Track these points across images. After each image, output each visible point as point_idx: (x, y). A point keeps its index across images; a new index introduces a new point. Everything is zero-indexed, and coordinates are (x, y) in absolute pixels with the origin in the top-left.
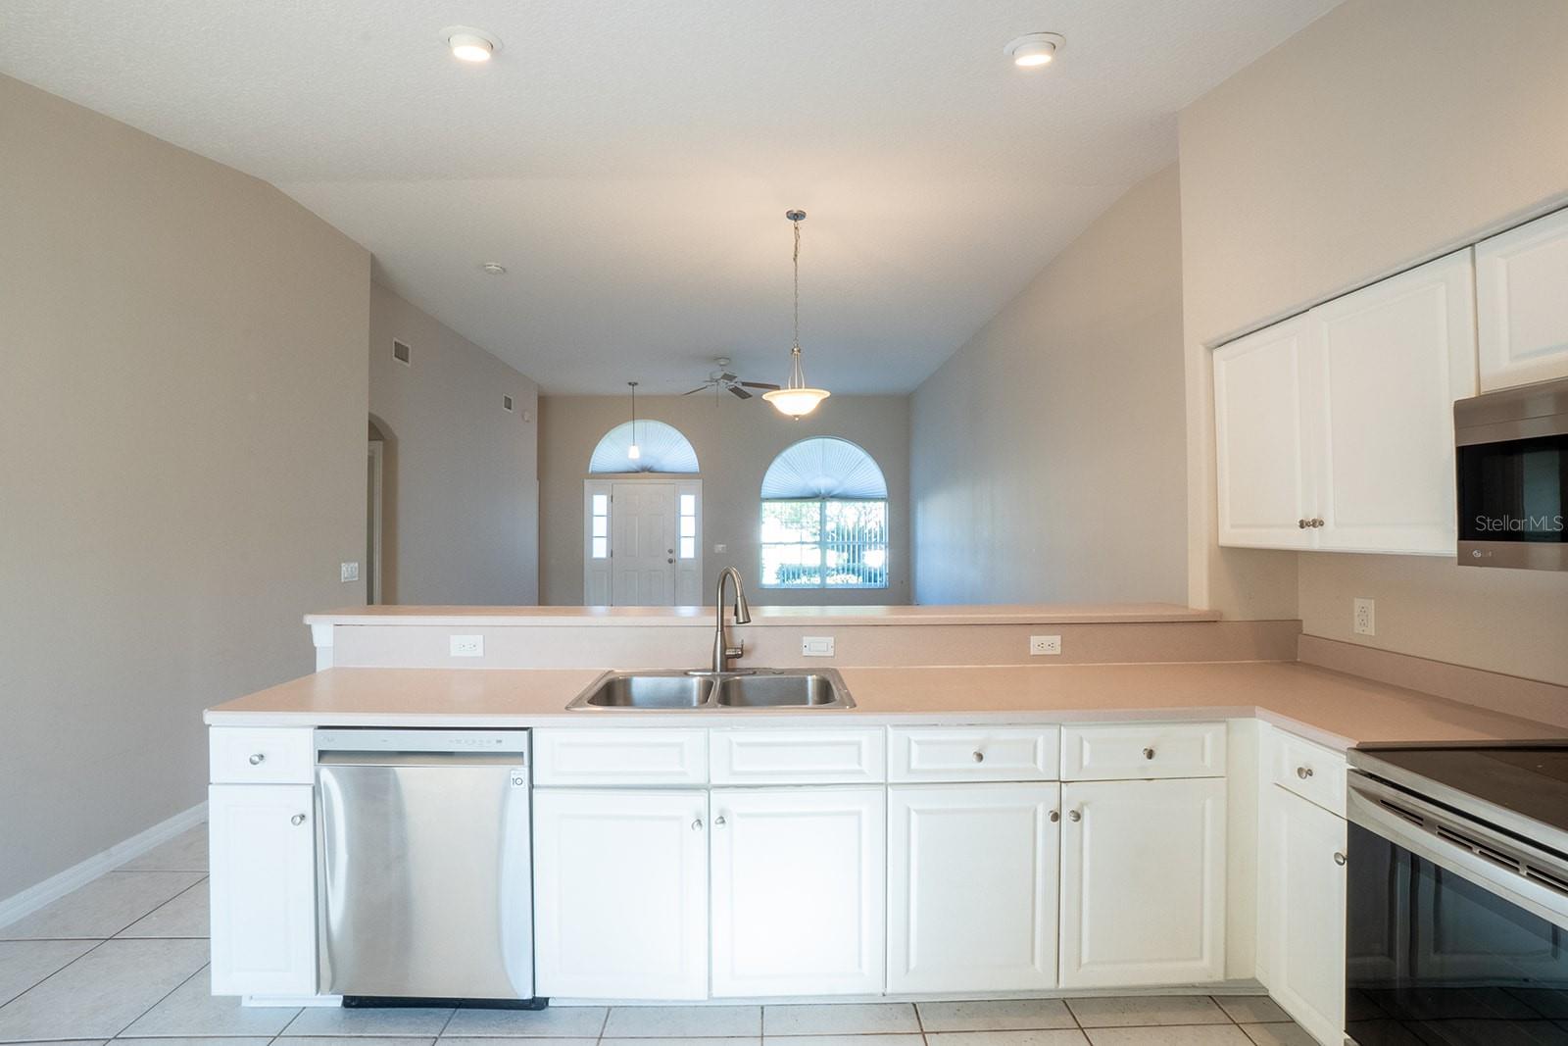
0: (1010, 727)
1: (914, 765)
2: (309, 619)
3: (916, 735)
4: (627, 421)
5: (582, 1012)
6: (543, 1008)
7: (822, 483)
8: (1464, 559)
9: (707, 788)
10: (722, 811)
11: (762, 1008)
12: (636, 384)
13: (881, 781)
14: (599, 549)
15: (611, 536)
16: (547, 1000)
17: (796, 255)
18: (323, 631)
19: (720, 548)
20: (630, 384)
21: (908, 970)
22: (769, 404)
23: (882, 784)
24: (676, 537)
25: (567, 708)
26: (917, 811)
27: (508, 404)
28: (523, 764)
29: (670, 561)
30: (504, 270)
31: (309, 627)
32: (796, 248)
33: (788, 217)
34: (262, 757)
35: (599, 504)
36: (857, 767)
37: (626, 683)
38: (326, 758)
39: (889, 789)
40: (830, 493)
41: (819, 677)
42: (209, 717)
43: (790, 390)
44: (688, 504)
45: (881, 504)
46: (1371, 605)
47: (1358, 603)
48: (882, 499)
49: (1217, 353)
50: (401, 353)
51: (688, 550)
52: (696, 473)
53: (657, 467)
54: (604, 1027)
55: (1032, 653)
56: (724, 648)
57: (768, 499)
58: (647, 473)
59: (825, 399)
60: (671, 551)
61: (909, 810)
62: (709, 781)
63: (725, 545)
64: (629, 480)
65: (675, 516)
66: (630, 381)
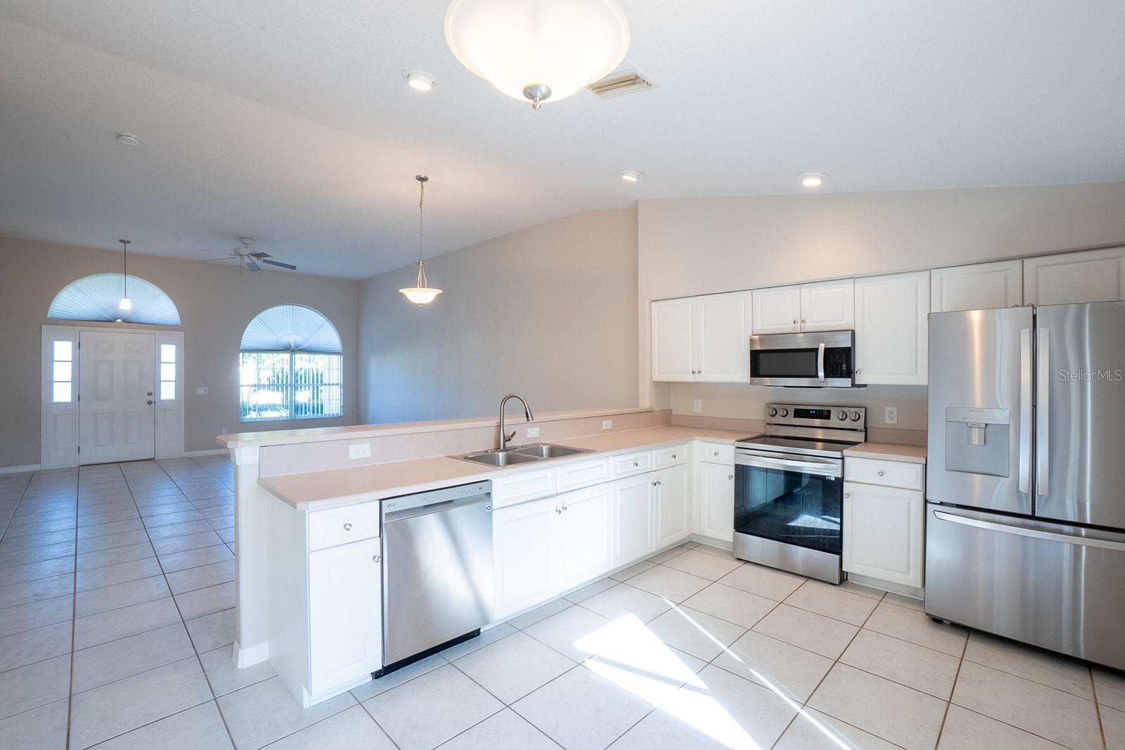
1: (618, 472)
3: (618, 459)
7: (292, 339)
8: (752, 383)
12: (129, 242)
14: (62, 393)
15: (77, 381)
17: (421, 203)
19: (201, 390)
20: (121, 241)
24: (156, 381)
29: (150, 403)
33: (417, 179)
35: (62, 350)
40: (299, 346)
44: (169, 353)
46: (700, 401)
47: (695, 401)
48: (338, 353)
49: (653, 303)
51: (168, 392)
52: (178, 325)
53: (134, 318)
55: (604, 428)
57: (245, 351)
60: (150, 394)
63: (206, 388)
64: (99, 329)
65: (156, 362)
66: (121, 239)
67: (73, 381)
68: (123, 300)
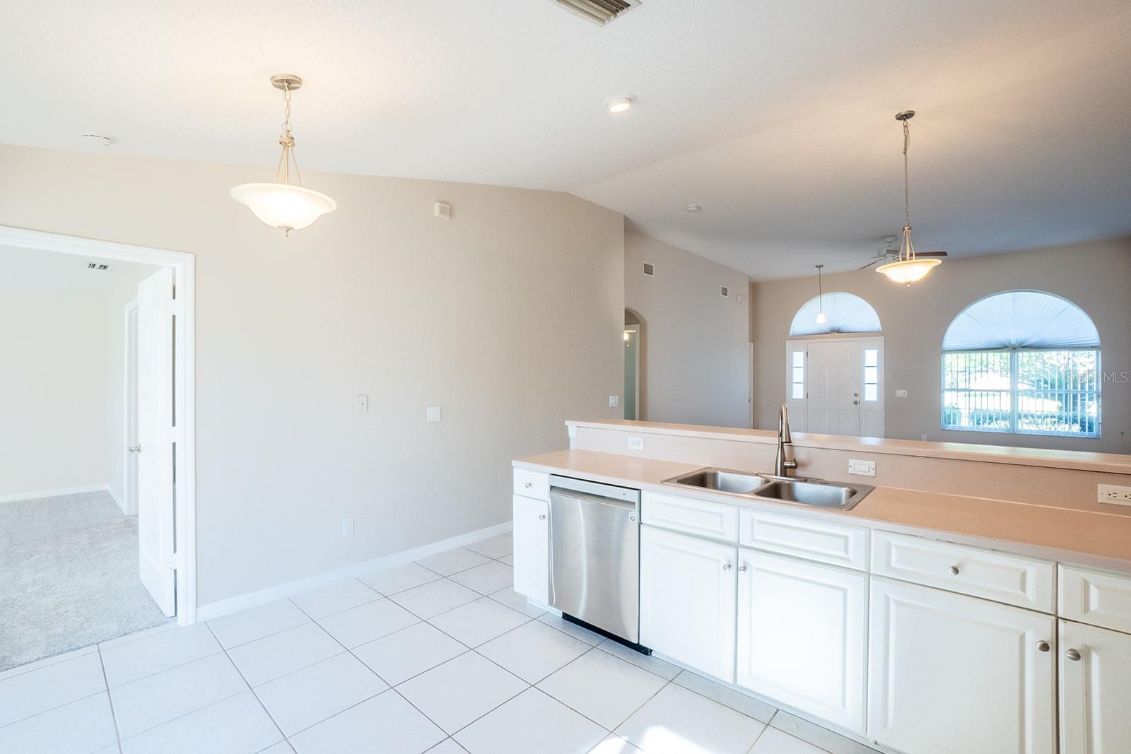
0: (993, 552)
1: (893, 564)
2: (567, 423)
3: (896, 541)
4: (817, 295)
5: (667, 664)
6: (647, 654)
9: (737, 546)
10: (745, 563)
11: (778, 710)
12: (822, 266)
13: (864, 570)
14: (798, 392)
15: (807, 383)
16: (651, 651)
17: (906, 149)
18: (573, 428)
19: (901, 393)
20: (817, 266)
21: (885, 726)
22: (882, 276)
23: (866, 573)
24: (861, 383)
25: (661, 482)
26: (896, 602)
27: (725, 292)
28: (635, 509)
29: (856, 403)
30: (699, 208)
31: (567, 427)
32: (906, 144)
33: (898, 119)
34: (530, 485)
35: (798, 358)
36: (843, 554)
37: (715, 475)
38: (554, 490)
39: (871, 579)
40: (1022, 343)
41: (849, 490)
42: (514, 463)
43: (901, 262)
44: (872, 357)
45: (1093, 353)
48: (1093, 348)
50: (648, 270)
51: (871, 394)
52: (880, 331)
53: (844, 328)
54: (676, 677)
55: (1099, 501)
56: (783, 460)
57: (949, 352)
58: (836, 334)
59: (936, 267)
60: (856, 395)
61: (887, 598)
62: (739, 541)
63: (906, 392)
64: (821, 340)
65: (860, 367)
66: (817, 264)
67: (804, 383)
68: (820, 315)
